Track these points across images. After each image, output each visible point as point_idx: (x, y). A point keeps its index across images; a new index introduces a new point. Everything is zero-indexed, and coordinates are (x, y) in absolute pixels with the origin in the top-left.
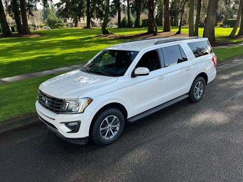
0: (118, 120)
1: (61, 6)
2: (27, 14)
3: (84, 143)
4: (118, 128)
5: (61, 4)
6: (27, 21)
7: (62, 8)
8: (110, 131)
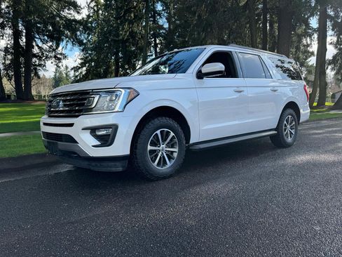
0: (176, 140)
1: (80, 71)
2: (32, 75)
3: (120, 169)
4: (175, 155)
5: (80, 68)
6: (31, 87)
7: (81, 73)
8: (164, 157)
